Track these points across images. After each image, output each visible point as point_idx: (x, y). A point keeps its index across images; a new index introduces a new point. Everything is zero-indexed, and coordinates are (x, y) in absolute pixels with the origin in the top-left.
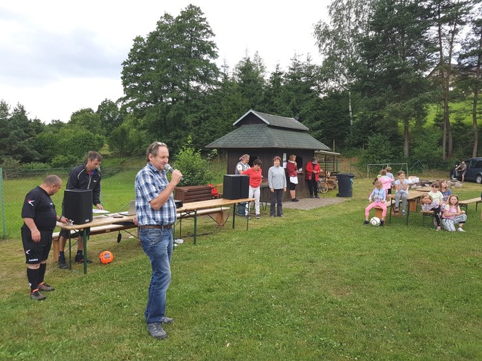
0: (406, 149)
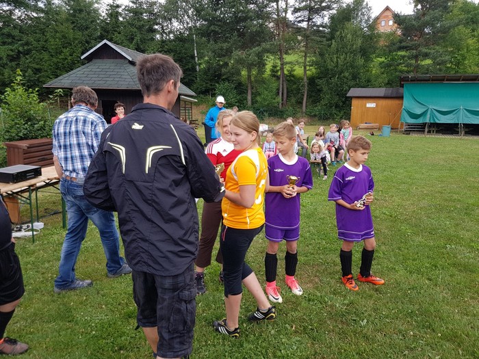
0: (249, 98)
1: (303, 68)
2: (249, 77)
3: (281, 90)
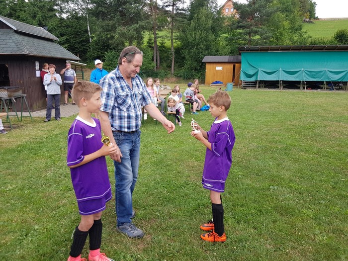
1: (170, 41)
3: (155, 57)
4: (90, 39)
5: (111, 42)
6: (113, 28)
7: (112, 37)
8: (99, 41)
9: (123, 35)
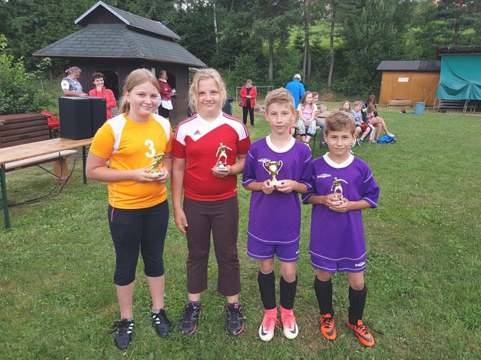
0: (271, 71)
1: (330, 38)
2: (271, 48)
3: (305, 63)
4: (217, 38)
5: (244, 41)
6: (249, 22)
7: (247, 35)
8: (228, 40)
9: (261, 32)
